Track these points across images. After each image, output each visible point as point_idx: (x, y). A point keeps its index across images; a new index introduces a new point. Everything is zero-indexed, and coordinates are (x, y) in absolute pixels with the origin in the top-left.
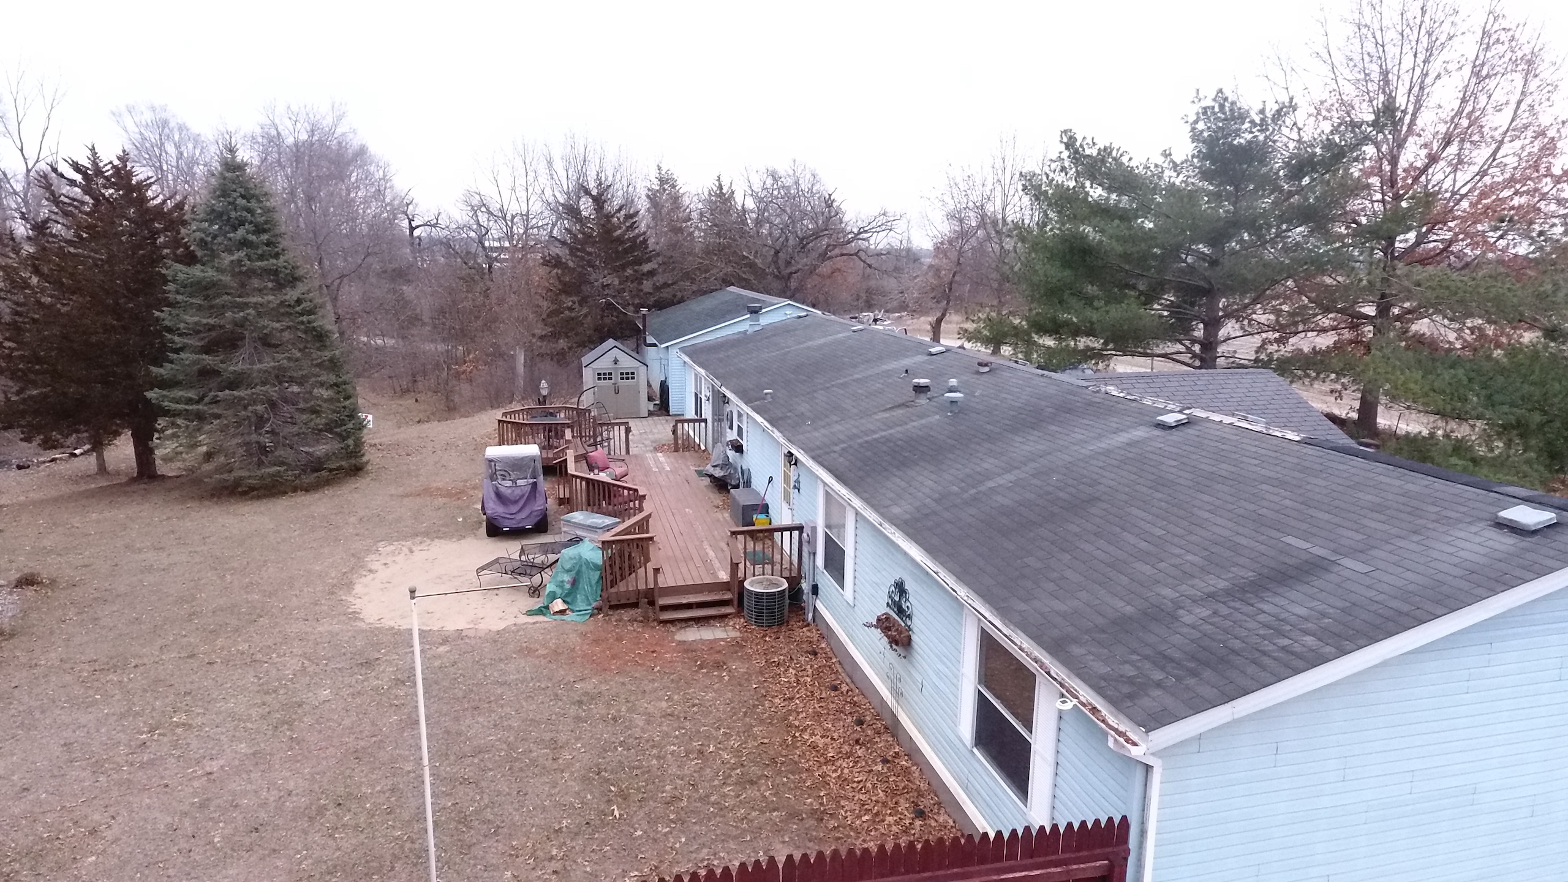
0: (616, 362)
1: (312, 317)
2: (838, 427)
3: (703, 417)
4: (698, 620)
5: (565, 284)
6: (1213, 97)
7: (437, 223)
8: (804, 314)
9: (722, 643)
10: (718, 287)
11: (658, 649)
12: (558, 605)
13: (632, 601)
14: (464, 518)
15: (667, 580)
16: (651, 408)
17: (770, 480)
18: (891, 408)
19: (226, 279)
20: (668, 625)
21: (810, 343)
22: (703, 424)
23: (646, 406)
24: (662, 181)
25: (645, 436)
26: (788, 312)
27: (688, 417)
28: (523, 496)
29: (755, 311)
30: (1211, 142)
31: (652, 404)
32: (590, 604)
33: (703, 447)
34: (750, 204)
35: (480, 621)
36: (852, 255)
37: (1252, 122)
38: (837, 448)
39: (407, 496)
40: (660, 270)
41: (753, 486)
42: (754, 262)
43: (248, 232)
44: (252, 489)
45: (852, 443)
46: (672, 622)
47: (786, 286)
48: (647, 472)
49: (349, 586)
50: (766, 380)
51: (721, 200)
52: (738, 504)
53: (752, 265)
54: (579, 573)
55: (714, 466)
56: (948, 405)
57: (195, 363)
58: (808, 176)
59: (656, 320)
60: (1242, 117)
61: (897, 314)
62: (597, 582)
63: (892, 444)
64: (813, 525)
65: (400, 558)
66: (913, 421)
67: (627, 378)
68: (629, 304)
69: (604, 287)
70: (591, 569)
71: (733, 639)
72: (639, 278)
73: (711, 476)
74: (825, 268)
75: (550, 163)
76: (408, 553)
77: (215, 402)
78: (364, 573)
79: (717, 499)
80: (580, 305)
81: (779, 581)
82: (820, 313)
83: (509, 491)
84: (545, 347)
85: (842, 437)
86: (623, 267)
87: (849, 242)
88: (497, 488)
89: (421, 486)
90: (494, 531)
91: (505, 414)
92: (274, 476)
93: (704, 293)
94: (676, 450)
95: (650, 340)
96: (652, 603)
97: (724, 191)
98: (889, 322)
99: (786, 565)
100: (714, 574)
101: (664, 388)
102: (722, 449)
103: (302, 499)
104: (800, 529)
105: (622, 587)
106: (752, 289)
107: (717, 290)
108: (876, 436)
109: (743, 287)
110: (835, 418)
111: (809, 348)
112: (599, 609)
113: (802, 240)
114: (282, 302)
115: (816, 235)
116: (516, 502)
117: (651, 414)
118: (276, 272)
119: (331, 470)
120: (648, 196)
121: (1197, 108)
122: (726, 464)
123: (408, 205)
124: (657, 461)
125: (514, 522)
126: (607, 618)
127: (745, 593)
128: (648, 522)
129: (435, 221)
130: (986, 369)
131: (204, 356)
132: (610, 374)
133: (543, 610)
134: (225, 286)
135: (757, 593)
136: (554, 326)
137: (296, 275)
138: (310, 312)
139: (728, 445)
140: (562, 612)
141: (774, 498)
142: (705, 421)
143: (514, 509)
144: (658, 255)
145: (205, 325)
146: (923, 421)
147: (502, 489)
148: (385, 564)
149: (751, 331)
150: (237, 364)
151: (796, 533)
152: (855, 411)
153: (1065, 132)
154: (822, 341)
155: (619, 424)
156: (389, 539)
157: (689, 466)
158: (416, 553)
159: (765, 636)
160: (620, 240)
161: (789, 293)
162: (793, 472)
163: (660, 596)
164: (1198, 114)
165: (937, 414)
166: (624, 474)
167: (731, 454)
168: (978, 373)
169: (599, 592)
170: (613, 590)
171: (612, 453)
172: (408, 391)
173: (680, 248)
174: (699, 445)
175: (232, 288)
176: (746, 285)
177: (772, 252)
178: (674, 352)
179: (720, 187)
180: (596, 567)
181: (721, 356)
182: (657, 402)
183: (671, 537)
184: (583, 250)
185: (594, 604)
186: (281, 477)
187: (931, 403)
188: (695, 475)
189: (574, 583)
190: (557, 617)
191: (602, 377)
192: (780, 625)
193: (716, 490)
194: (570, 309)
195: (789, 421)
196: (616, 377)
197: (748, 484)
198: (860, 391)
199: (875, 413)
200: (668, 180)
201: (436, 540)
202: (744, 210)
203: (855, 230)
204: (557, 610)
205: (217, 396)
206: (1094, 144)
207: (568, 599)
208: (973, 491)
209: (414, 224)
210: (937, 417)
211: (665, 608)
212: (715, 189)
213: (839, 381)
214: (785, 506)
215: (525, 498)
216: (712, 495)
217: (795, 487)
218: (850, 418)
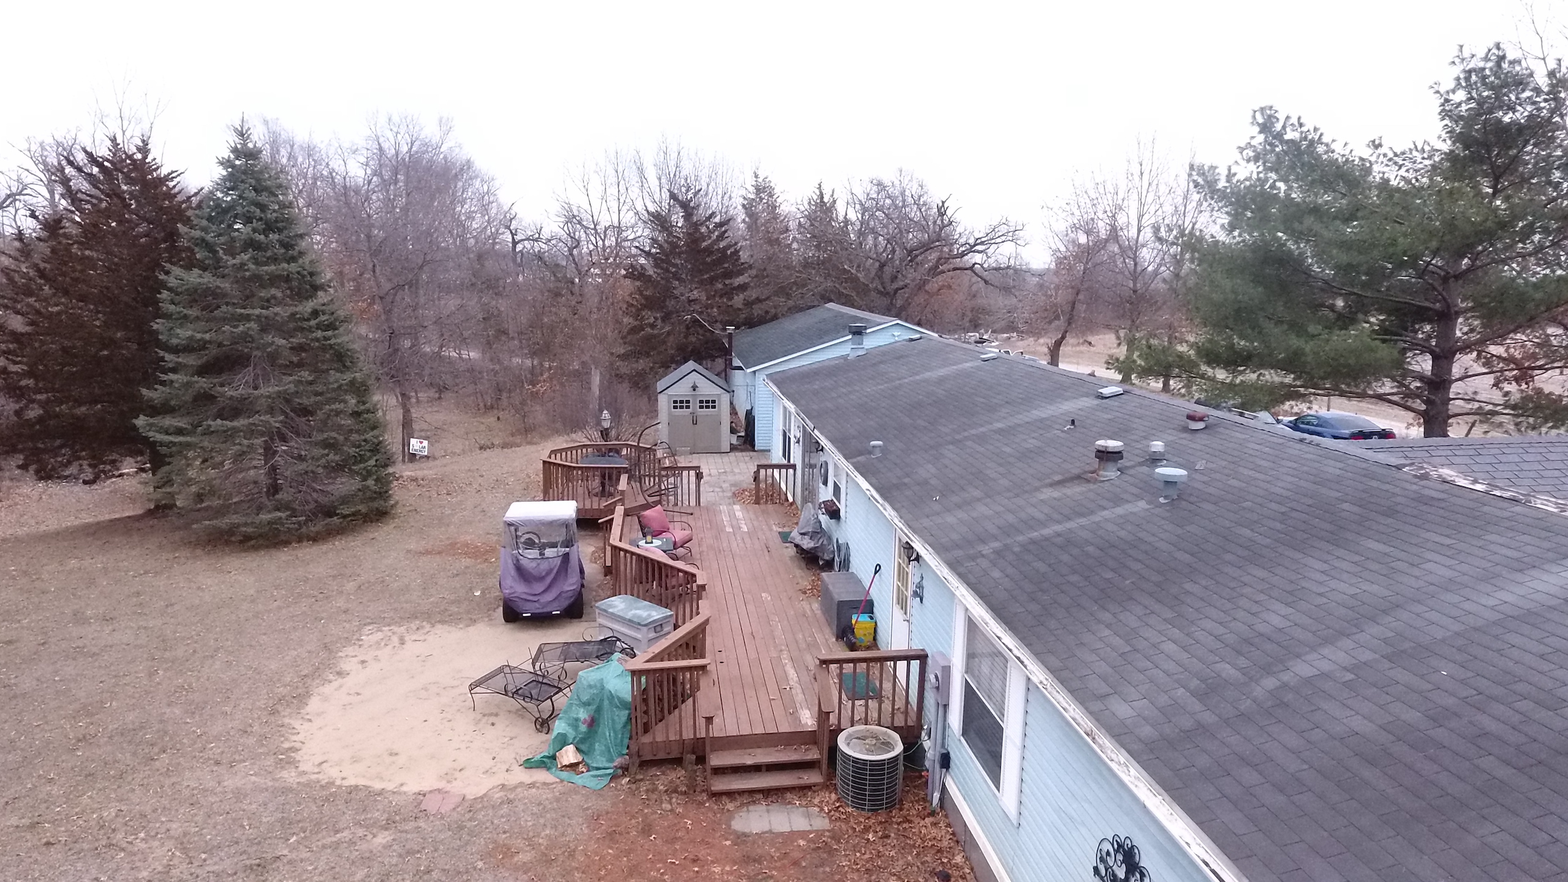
0: (694, 388)
1: (330, 333)
2: (982, 509)
3: (792, 462)
4: (769, 794)
5: (646, 298)
6: (1483, 55)
7: (539, 238)
8: (918, 336)
9: (802, 843)
10: (816, 303)
11: (702, 853)
12: (569, 755)
13: (674, 755)
14: (483, 593)
15: (727, 725)
16: (734, 441)
17: (878, 569)
18: (1060, 483)
19: (225, 285)
20: (724, 798)
21: (927, 375)
22: (791, 471)
23: (727, 439)
24: (759, 190)
25: (723, 477)
26: (896, 334)
27: (774, 462)
28: (551, 570)
29: (858, 332)
30: (1469, 120)
31: (735, 437)
32: (611, 760)
33: (791, 499)
34: (853, 216)
35: (457, 774)
36: (966, 269)
37: (1538, 91)
38: (986, 550)
39: (427, 552)
40: (752, 284)
41: (853, 568)
42: (856, 275)
43: (254, 230)
44: (247, 538)
45: (1009, 541)
46: (730, 794)
47: (891, 303)
48: (719, 530)
49: (301, 698)
50: (872, 423)
51: (822, 209)
52: (832, 599)
53: (854, 280)
54: (599, 710)
55: (801, 534)
56: (1161, 486)
57: (188, 385)
58: (915, 186)
59: (744, 339)
60: (1520, 82)
61: (1005, 335)
62: (624, 726)
63: (1075, 551)
64: (944, 663)
65: (384, 653)
66: (1105, 509)
67: (707, 407)
68: (716, 321)
69: (690, 301)
70: (617, 707)
71: (820, 833)
72: (730, 292)
73: (797, 546)
74: (934, 284)
75: (641, 171)
76: (397, 645)
77: (208, 433)
78: (331, 677)
79: (803, 578)
80: (663, 321)
81: (889, 736)
82: (936, 335)
83: (534, 564)
84: (624, 368)
85: (994, 530)
86: (712, 280)
87: (963, 255)
88: (518, 560)
89: (448, 538)
90: (512, 615)
91: (554, 452)
92: (273, 523)
93: (800, 309)
94: (757, 502)
95: (737, 362)
96: (701, 760)
97: (826, 200)
98: (997, 343)
99: (900, 704)
100: (794, 715)
101: (750, 417)
102: (812, 512)
103: (307, 552)
104: (923, 658)
105: (659, 734)
106: (853, 306)
107: (814, 307)
108: (1046, 532)
109: (843, 304)
110: (977, 493)
111: (925, 381)
112: (625, 769)
113: (910, 252)
114: (293, 315)
115: (926, 247)
116: (541, 579)
117: (733, 448)
118: (287, 279)
119: (345, 517)
120: (744, 206)
121: (1457, 71)
122: (818, 532)
123: (511, 220)
124: (732, 515)
125: (537, 605)
126: (634, 786)
127: (839, 757)
128: (704, 631)
129: (537, 236)
130: (1200, 425)
131: (196, 378)
132: (688, 402)
133: (548, 762)
134: (225, 295)
135: (856, 761)
136: (634, 345)
137: (318, 283)
138: (331, 326)
139: (820, 508)
140: (573, 766)
141: (883, 594)
142: (794, 467)
143: (539, 588)
144: (751, 267)
145: (199, 340)
146: (1119, 511)
147: (524, 562)
148: (363, 662)
149: (853, 355)
150: (235, 388)
151: (915, 664)
152: (1004, 482)
153: (1262, 110)
154: (942, 372)
155: (689, 468)
156: (379, 621)
157: (771, 526)
158: (409, 645)
159: (867, 829)
160: (708, 251)
161: (893, 312)
162: (912, 569)
163: (712, 751)
164: (1458, 79)
165: (1139, 497)
166: (687, 538)
167: (824, 519)
168: (1186, 429)
169: (626, 741)
170: (646, 739)
171: (679, 503)
172: (492, 407)
173: (775, 261)
174: (786, 494)
175: (235, 297)
176: (848, 302)
177: (877, 264)
178: (761, 377)
179: (821, 196)
180: (624, 704)
181: (816, 387)
182: (743, 434)
183: (739, 640)
184: (668, 262)
185: (618, 761)
186: (283, 524)
187: (1125, 478)
188: (778, 540)
189: (593, 723)
190: (565, 775)
191: (678, 405)
192: (890, 808)
193: (803, 565)
194: (653, 326)
195: (908, 493)
196: (695, 403)
197: (845, 564)
198: (1008, 450)
199: (1037, 489)
200: (764, 188)
201: (439, 626)
202: (846, 221)
203: (972, 241)
204: (566, 762)
205: (210, 426)
206: (1301, 125)
207: (583, 747)
208: (1270, 683)
209: (517, 238)
210: (1142, 504)
211: (719, 771)
212: (815, 197)
213: (973, 432)
214: (898, 613)
215: (552, 576)
216: (798, 572)
217: (916, 594)
218: (999, 494)
